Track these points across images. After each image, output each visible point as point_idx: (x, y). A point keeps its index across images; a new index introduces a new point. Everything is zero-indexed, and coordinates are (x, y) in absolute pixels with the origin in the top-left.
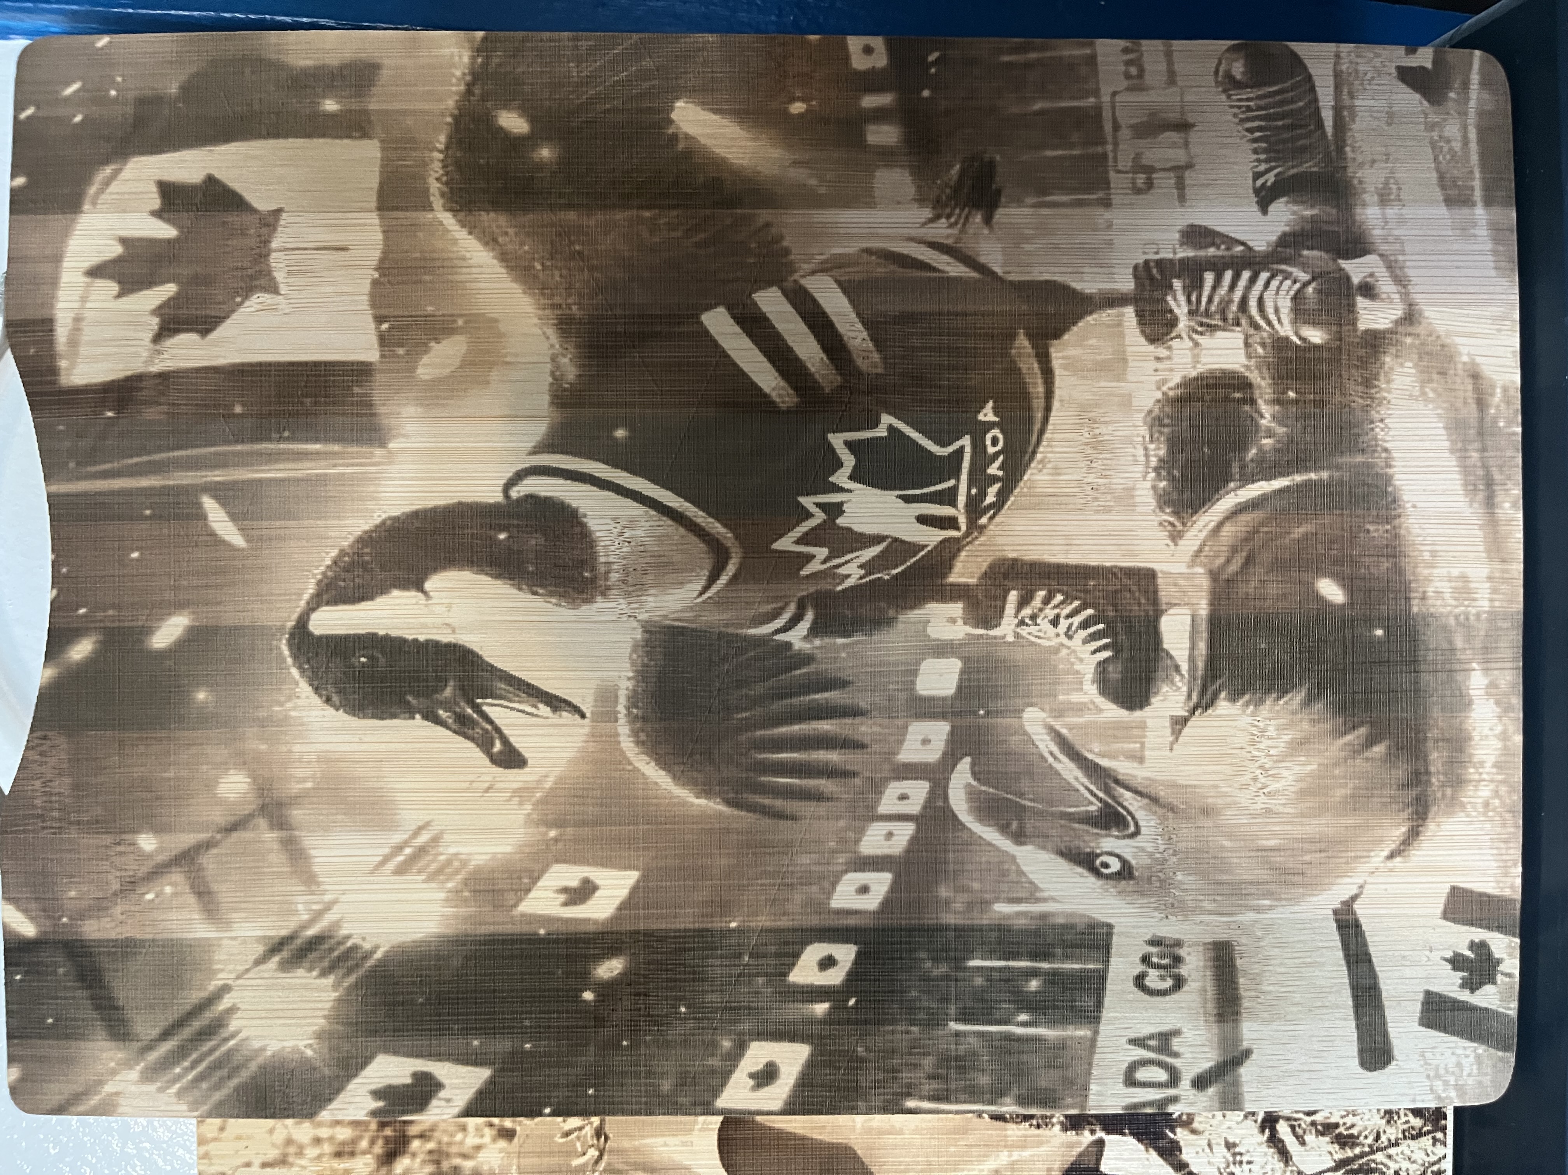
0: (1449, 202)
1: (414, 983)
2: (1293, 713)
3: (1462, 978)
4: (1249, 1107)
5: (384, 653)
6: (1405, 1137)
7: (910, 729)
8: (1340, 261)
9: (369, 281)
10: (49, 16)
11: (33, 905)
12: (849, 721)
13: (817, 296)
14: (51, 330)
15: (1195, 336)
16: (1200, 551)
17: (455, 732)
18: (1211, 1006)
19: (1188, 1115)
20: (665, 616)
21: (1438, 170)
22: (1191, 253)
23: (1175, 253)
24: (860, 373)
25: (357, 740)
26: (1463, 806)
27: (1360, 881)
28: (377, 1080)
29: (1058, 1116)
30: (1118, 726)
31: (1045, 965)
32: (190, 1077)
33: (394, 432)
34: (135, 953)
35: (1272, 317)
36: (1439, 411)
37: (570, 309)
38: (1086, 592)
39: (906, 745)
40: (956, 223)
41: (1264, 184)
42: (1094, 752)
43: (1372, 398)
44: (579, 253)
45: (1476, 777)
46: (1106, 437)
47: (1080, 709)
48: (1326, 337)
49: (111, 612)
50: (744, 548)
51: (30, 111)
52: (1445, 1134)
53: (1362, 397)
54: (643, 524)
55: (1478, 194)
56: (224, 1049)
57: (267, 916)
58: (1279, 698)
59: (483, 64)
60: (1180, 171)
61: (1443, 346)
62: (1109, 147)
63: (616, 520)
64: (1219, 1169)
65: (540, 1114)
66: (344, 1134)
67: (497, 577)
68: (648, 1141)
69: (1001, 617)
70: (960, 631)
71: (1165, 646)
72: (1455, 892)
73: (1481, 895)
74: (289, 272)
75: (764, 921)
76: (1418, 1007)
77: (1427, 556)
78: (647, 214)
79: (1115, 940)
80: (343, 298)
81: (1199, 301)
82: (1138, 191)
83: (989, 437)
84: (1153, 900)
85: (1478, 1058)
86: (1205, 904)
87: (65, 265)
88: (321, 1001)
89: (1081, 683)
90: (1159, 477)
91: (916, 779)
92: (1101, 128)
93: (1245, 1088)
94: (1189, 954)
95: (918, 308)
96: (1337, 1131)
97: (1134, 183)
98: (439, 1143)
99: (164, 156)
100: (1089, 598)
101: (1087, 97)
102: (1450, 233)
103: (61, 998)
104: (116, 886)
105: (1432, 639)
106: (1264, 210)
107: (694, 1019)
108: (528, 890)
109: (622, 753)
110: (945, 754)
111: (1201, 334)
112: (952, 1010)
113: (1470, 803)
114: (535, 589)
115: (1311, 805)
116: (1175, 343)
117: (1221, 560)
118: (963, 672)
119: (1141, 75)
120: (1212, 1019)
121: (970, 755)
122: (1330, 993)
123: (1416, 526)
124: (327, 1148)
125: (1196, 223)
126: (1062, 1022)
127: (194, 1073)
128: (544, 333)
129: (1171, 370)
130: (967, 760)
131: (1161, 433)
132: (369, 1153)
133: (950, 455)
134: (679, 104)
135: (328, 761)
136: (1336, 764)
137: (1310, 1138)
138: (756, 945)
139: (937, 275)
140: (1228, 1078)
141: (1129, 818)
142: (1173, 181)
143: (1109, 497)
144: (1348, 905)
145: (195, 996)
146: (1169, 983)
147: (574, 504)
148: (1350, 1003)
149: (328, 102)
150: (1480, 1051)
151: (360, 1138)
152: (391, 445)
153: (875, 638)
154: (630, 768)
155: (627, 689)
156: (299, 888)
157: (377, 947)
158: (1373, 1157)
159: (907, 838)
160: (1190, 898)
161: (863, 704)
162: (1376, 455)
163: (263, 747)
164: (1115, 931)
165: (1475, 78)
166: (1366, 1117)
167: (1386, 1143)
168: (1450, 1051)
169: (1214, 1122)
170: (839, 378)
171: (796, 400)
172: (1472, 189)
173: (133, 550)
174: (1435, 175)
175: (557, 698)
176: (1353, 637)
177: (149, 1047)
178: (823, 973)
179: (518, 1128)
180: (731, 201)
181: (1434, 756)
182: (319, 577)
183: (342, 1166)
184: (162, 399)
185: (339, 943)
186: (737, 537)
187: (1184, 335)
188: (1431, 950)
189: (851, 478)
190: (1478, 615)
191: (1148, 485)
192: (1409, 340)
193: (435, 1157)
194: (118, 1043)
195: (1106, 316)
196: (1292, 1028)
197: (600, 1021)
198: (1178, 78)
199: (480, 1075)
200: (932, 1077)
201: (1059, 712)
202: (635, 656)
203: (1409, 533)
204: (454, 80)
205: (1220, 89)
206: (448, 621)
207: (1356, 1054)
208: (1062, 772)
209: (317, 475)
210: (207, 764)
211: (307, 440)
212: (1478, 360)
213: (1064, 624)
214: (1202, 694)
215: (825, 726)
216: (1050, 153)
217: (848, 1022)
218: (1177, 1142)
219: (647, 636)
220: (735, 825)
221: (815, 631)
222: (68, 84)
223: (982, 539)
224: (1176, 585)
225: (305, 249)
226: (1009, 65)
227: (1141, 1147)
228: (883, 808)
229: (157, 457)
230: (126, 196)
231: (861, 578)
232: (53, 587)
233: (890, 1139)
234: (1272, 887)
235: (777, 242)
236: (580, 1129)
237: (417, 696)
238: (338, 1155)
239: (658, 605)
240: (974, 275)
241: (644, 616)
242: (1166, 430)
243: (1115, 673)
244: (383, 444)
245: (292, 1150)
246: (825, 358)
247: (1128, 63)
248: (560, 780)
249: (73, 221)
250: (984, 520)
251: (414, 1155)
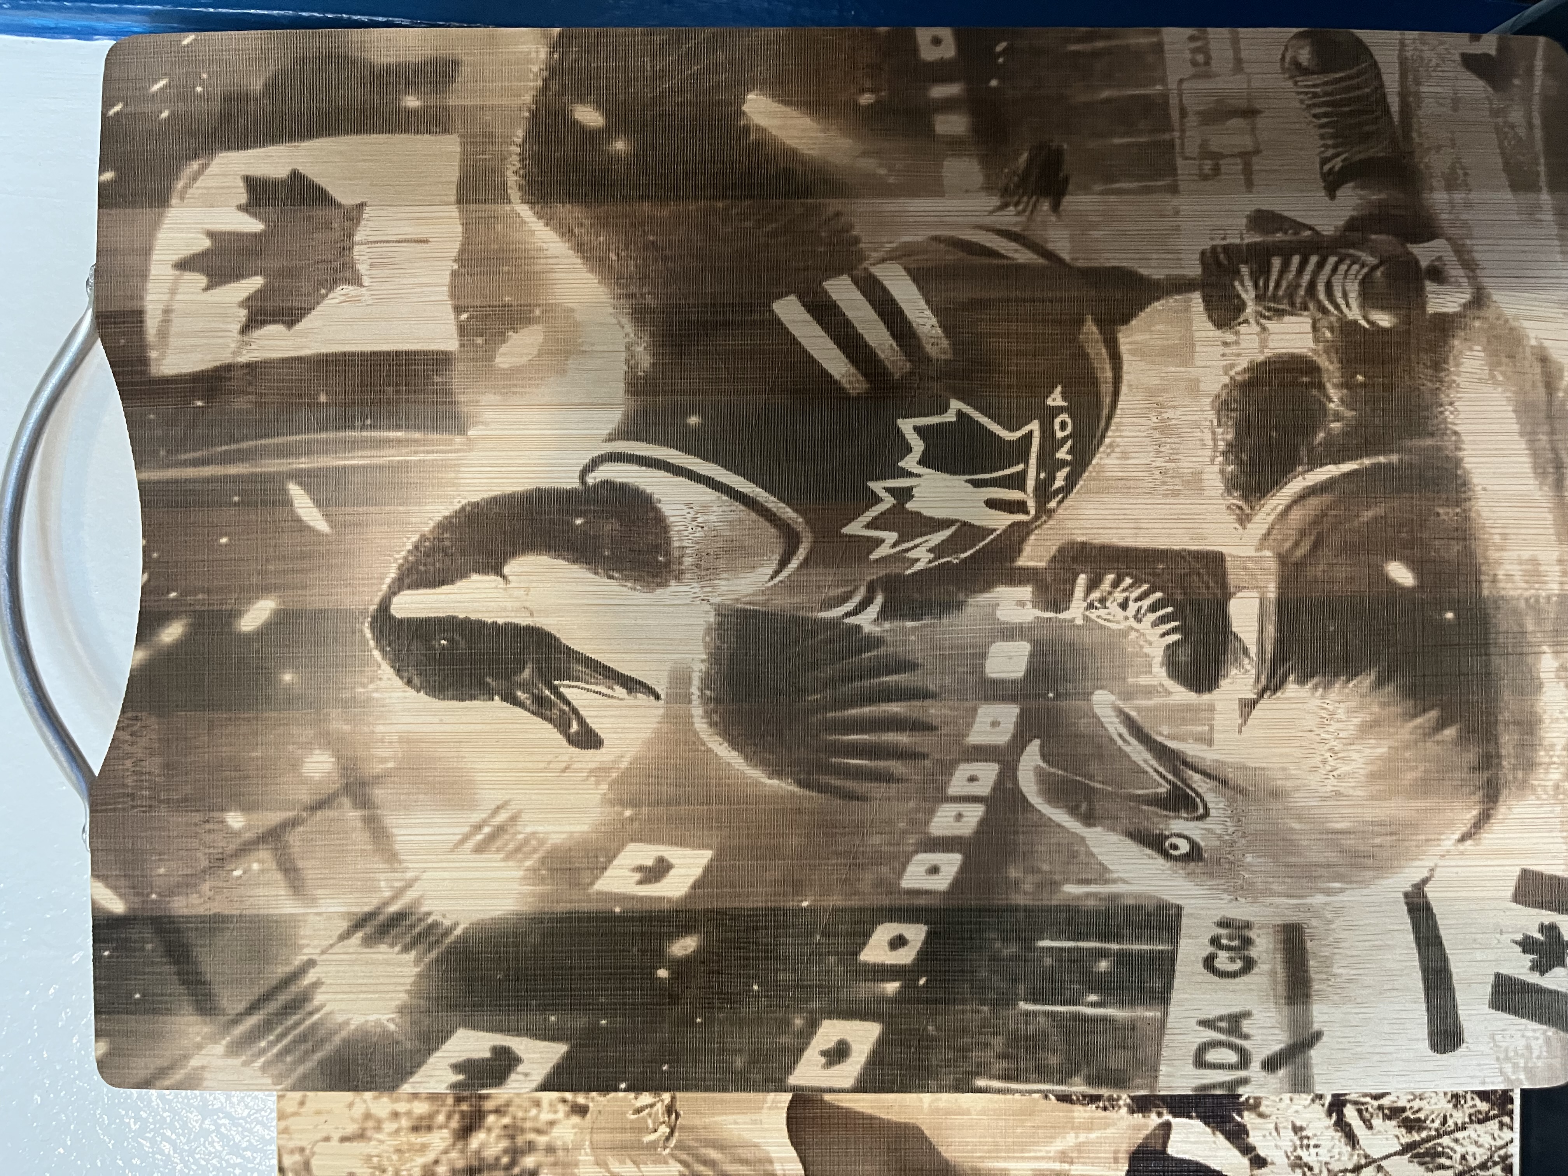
0: (1515, 187)
1: (492, 959)
2: (1363, 696)
3: (1532, 961)
4: (1319, 1089)
5: (463, 636)
6: (1471, 1122)
7: (979, 711)
8: (1409, 245)
9: (448, 272)
10: (134, 17)
11: (122, 882)
12: (918, 703)
13: (886, 283)
14: (141, 322)
15: (1263, 321)
16: (1268, 534)
17: (533, 713)
18: (1281, 990)
19: (1256, 1098)
20: (737, 600)
21: (1503, 154)
22: (1258, 239)
23: (1242, 239)
24: (929, 359)
25: (437, 721)
26: (1533, 788)
27: (1432, 864)
28: (457, 1054)
29: (1124, 1098)
30: (1188, 708)
31: (1114, 946)
32: (275, 1050)
33: (471, 420)
34: (223, 929)
35: (1340, 301)
36: (1508, 395)
37: (645, 299)
38: (1154, 575)
39: (976, 727)
40: (1024, 211)
41: (1331, 169)
42: (1163, 734)
43: (1441, 381)
44: (653, 243)
45: (1547, 760)
46: (1174, 422)
47: (1149, 691)
48: (1395, 320)
49: (200, 596)
50: (814, 532)
51: (118, 108)
52: (1512, 1118)
53: (1431, 381)
54: (715, 509)
55: (1543, 180)
56: (308, 1023)
57: (351, 893)
58: (1348, 681)
59: (559, 58)
60: (1246, 157)
61: (1511, 329)
62: (1177, 134)
63: (689, 505)
64: (1286, 1153)
65: (616, 1089)
66: (421, 1108)
67: (575, 561)
68: (718, 1119)
69: (1070, 601)
70: (1030, 614)
71: (1234, 629)
72: (1526, 875)
73: (1552, 878)
74: (371, 265)
75: (835, 901)
76: (1489, 989)
77: (1497, 539)
78: (720, 205)
79: (1184, 921)
80: (426, 289)
81: (1266, 286)
82: (1205, 178)
83: (1058, 421)
84: (1222, 881)
85: (1548, 1040)
86: (1275, 887)
87: (154, 257)
88: (403, 976)
89: (1150, 666)
90: (1227, 462)
91: (986, 761)
92: (1167, 116)
93: (1315, 1070)
94: (1259, 936)
95: (985, 295)
96: (1404, 1115)
97: (1201, 169)
98: (514, 1118)
99: (251, 152)
100: (1159, 582)
101: (1155, 85)
102: (1516, 217)
103: (149, 973)
104: (205, 863)
105: (1503, 622)
106: (1332, 196)
107: (767, 997)
108: (605, 868)
109: (696, 734)
110: (1014, 736)
111: (1269, 318)
112: (1022, 989)
113: (1539, 785)
114: (611, 573)
115: (1382, 788)
116: (1243, 329)
117: (1288, 545)
118: (1031, 656)
119: (1207, 63)
120: (1283, 1001)
121: (1038, 737)
122: (1401, 976)
123: (1487, 509)
124: (405, 1122)
125: (1264, 208)
126: (1133, 1003)
127: (279, 1046)
128: (619, 323)
129: (1239, 355)
130: (1037, 742)
131: (1228, 417)
132: (446, 1127)
133: (1020, 440)
134: (750, 96)
135: (408, 741)
136: (1407, 747)
137: (1377, 1122)
138: (828, 923)
139: (1005, 262)
140: (1299, 1060)
141: (1198, 800)
142: (1240, 167)
143: (1177, 481)
144: (1419, 888)
145: (281, 971)
146: (1238, 965)
147: (649, 490)
148: (1420, 985)
149: (409, 98)
150: (1550, 1033)
151: (438, 1112)
152: (470, 433)
153: (945, 621)
154: (703, 748)
155: (700, 671)
156: (381, 866)
157: (456, 925)
158: (1439, 1141)
159: (976, 819)
160: (1260, 880)
161: (932, 687)
162: (1446, 438)
163: (347, 728)
164: (1185, 912)
165: (1539, 64)
166: (1433, 1101)
167: (1453, 1127)
168: (1520, 1033)
169: (1282, 1106)
170: (908, 364)
171: (866, 386)
172: (1538, 174)
173: (222, 535)
174: (1499, 160)
175: (632, 679)
176: (1423, 620)
177: (236, 1021)
178: (894, 953)
179: (591, 1105)
180: (805, 191)
181: (1505, 738)
182: (401, 561)
183: (419, 1140)
184: (250, 389)
185: (420, 920)
186: (807, 522)
187: (1252, 321)
188: (1501, 933)
189: (920, 462)
190: (1548, 598)
191: (1216, 468)
192: (1477, 324)
193: (510, 1132)
194: (204, 1017)
195: (1173, 301)
196: (1363, 1010)
197: (674, 999)
198: (1244, 65)
199: (557, 1050)
200: (1003, 1056)
201: (1128, 695)
202: (708, 639)
203: (1479, 516)
204: (531, 76)
205: (1287, 75)
206: (527, 604)
207: (1426, 1036)
208: (1132, 755)
209: (398, 462)
210: (294, 744)
211: (388, 428)
212: (1547, 343)
213: (1133, 607)
214: (1270, 677)
215: (895, 708)
216: (1117, 141)
217: (919, 1001)
218: (1244, 1126)
219: (719, 619)
220: (806, 805)
221: (885, 614)
222: (156, 81)
223: (1051, 522)
224: (1244, 568)
225: (388, 242)
226: (1077, 53)
227: (1208, 1130)
228: (953, 790)
229: (244, 445)
230: (214, 191)
231: (930, 562)
232: (143, 572)
233: (957, 1120)
234: (1342, 870)
235: (847, 231)
236: (652, 1106)
237: (496, 677)
238: (416, 1129)
239: (731, 588)
240: (1041, 261)
241: (717, 600)
242: (1233, 414)
243: (1183, 656)
244: (462, 431)
245: (370, 1124)
246: (894, 344)
247: (1195, 51)
248: (635, 760)
249: (161, 215)
250: (1053, 504)
251: (489, 1130)
